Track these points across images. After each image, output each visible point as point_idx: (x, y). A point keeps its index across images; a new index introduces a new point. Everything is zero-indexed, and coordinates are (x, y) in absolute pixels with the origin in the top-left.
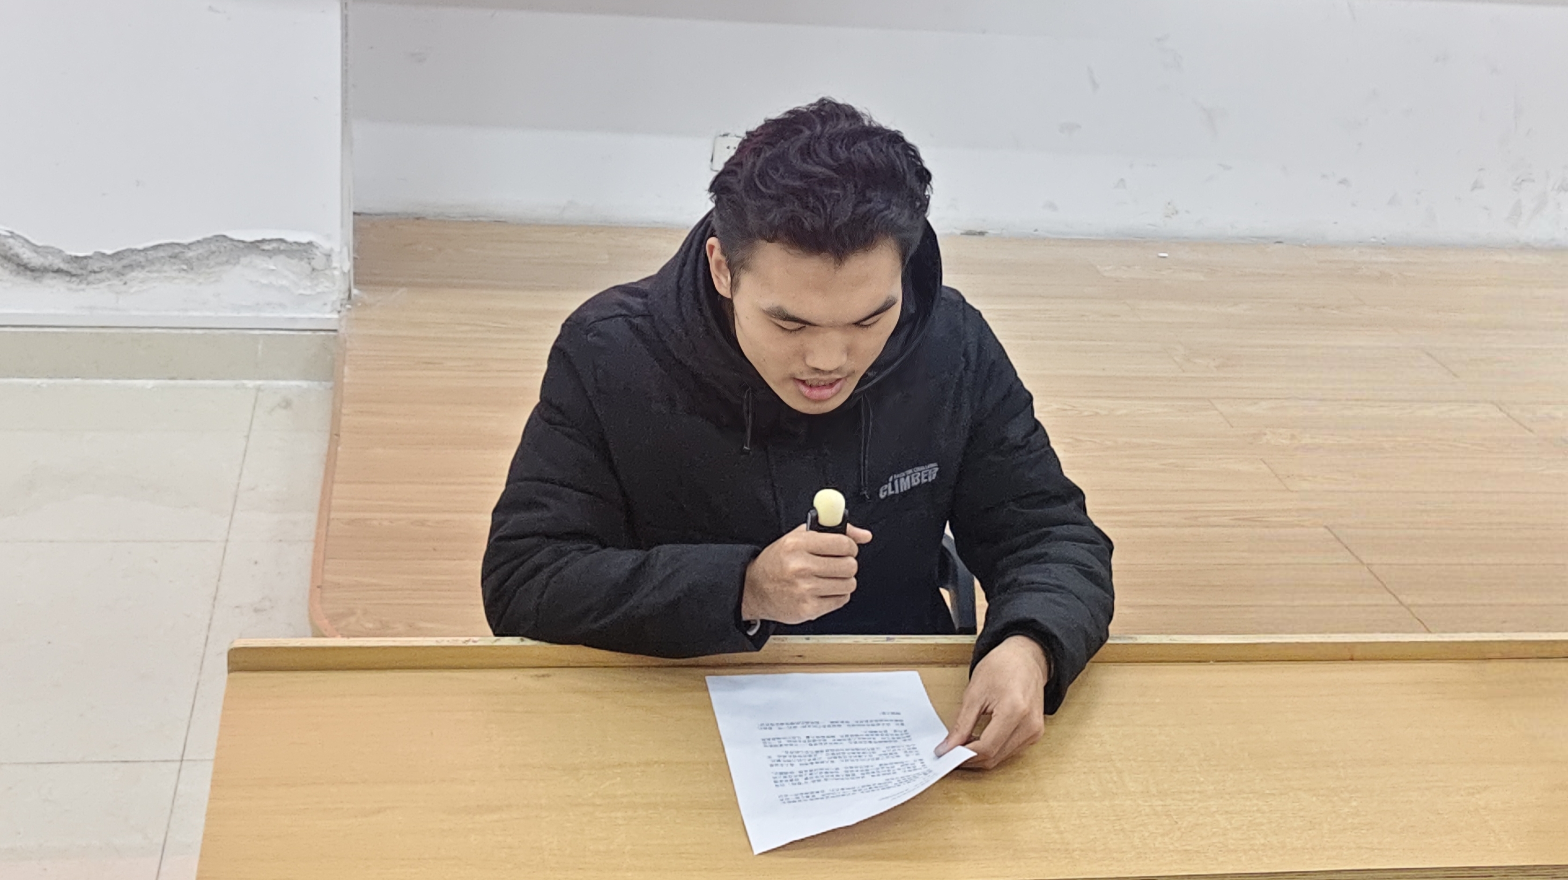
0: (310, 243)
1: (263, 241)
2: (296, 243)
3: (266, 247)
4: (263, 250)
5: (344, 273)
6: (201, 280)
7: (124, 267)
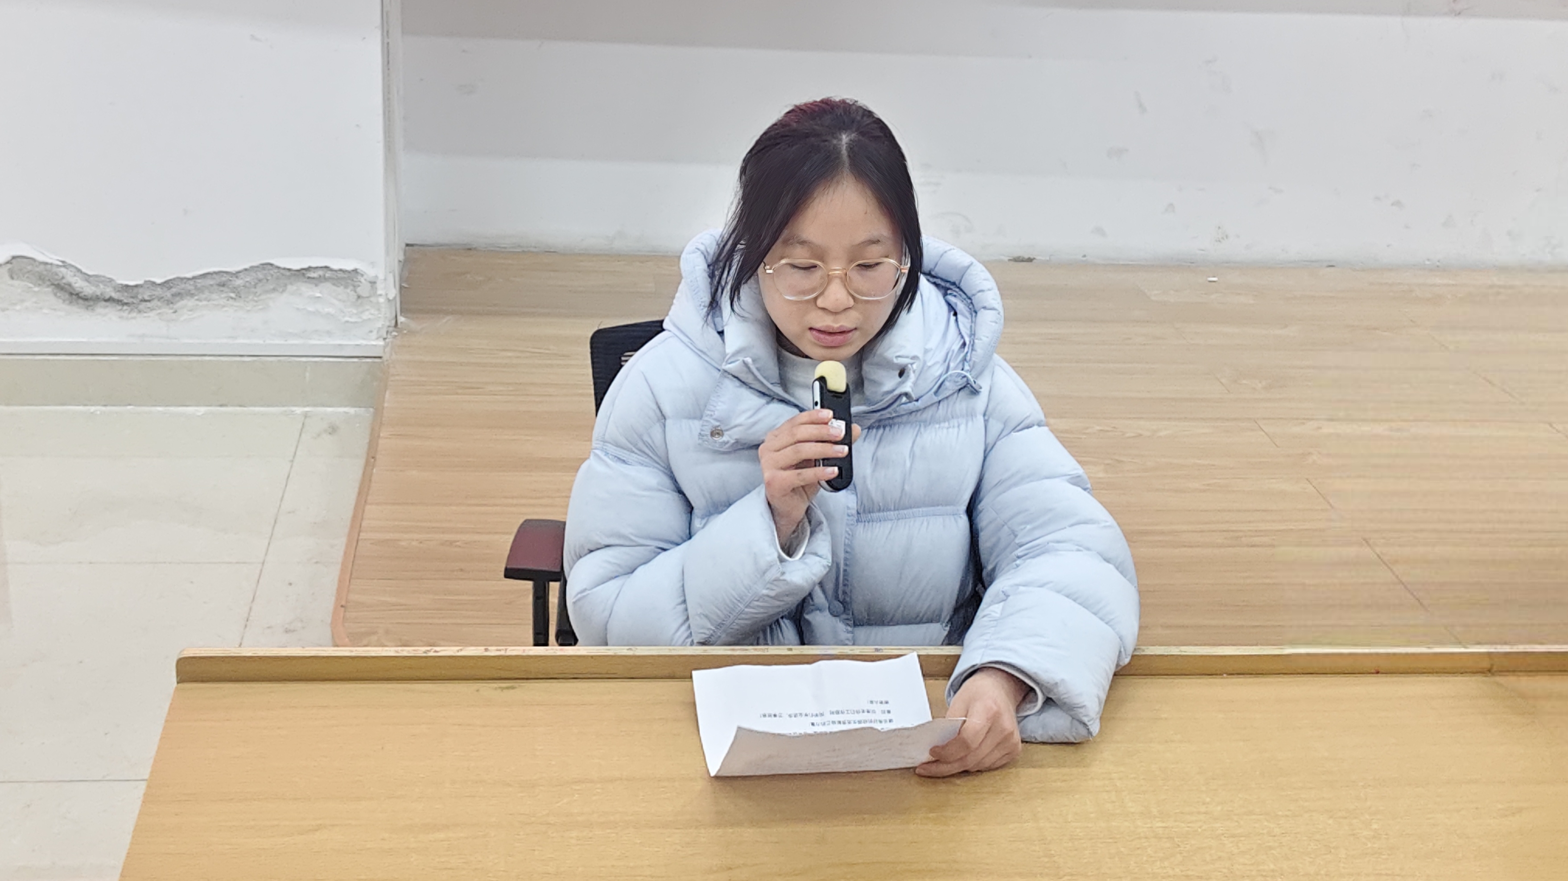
0: (355, 271)
1: (309, 269)
2: (341, 270)
3: (312, 275)
4: (309, 278)
5: (389, 300)
6: (248, 308)
7: (173, 295)
